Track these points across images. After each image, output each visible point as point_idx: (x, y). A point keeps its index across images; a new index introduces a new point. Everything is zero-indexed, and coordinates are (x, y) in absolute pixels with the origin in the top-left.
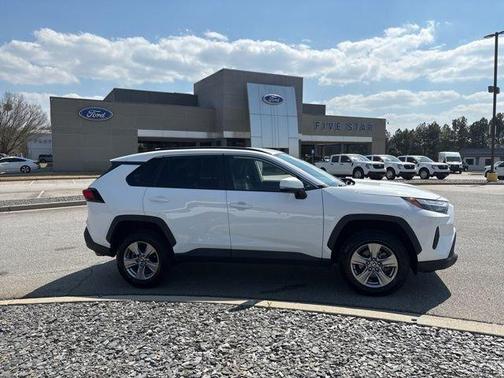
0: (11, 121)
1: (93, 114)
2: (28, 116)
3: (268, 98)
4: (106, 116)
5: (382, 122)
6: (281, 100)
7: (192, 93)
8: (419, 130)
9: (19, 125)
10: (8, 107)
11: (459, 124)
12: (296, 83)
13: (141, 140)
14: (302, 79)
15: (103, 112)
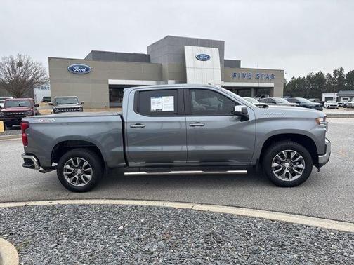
0: (22, 74)
1: (78, 69)
2: (33, 70)
4: (87, 70)
5: (281, 72)
8: (308, 77)
9: (28, 77)
10: (20, 64)
11: (338, 73)
12: (219, 45)
13: (111, 87)
14: (224, 42)
15: (84, 67)
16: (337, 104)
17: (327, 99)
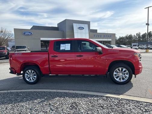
0: (3, 36)
1: (27, 33)
2: (8, 34)
3: (80, 28)
4: (31, 34)
5: (115, 34)
6: (84, 28)
7: (57, 27)
8: (126, 37)
9: (5, 37)
10: (2, 32)
11: (138, 35)
12: (88, 23)
13: (42, 41)
14: (90, 22)
15: (30, 33)
16: (138, 48)
17: (134, 45)
